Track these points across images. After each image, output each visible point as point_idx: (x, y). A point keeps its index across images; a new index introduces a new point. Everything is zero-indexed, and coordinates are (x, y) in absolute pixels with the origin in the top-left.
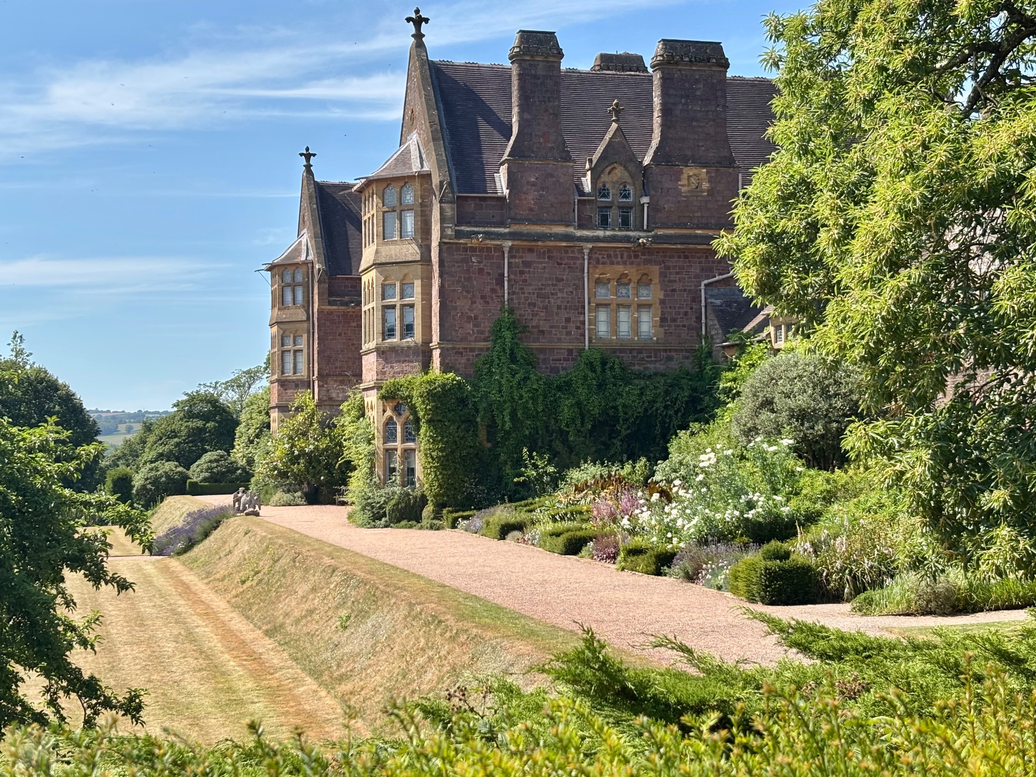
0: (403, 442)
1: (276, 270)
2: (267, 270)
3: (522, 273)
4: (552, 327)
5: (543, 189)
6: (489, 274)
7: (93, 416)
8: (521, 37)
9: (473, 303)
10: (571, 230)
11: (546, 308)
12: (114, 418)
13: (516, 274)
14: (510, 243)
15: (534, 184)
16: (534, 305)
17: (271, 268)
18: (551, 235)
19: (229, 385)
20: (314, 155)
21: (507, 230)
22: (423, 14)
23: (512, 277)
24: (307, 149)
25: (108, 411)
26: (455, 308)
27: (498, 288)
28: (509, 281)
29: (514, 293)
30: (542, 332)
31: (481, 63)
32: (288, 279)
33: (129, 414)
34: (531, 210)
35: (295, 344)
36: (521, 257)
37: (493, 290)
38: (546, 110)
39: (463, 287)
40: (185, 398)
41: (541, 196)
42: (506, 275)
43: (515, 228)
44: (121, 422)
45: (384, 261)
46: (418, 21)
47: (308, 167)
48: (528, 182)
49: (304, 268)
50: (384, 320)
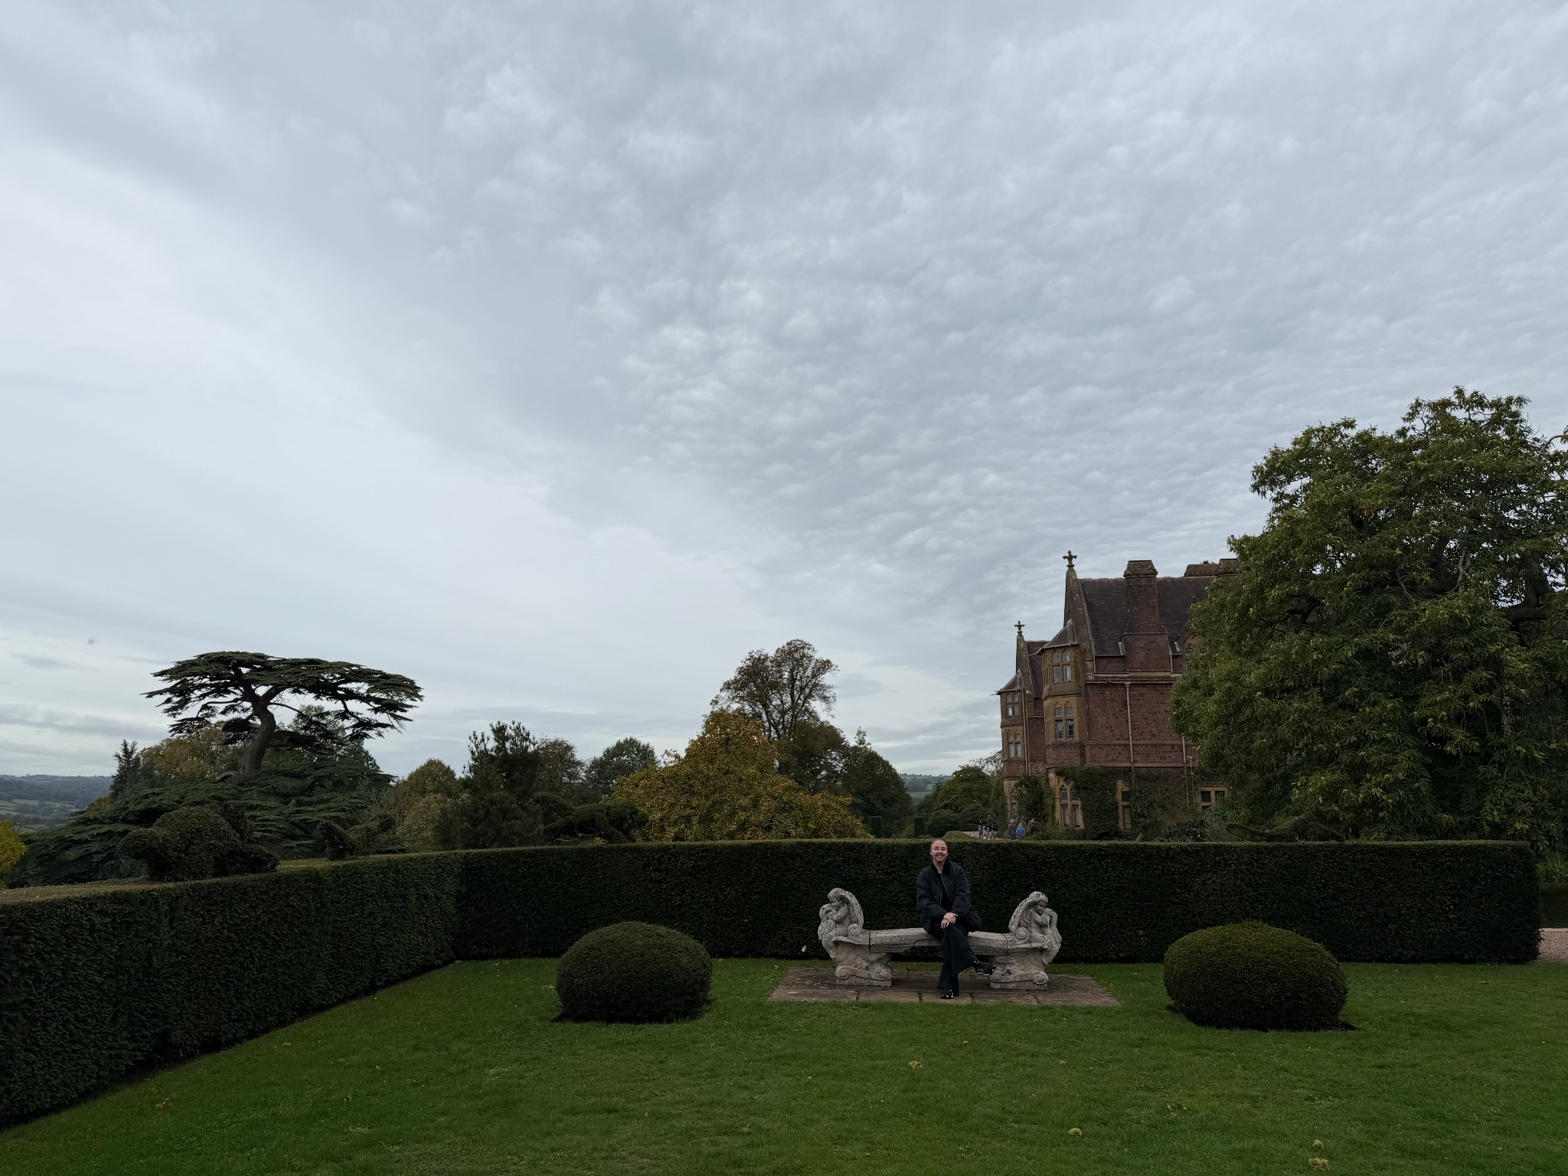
0: (1071, 800)
1: (1003, 694)
2: (997, 694)
3: (1138, 700)
4: (1160, 732)
5: (1148, 650)
6: (1117, 701)
7: (902, 777)
8: (1129, 565)
9: (1108, 718)
10: (1168, 674)
11: (1155, 720)
12: (923, 780)
13: (1134, 700)
14: (1129, 683)
15: (1143, 648)
16: (1147, 719)
17: (999, 693)
18: (1156, 677)
19: (988, 761)
20: (1023, 626)
21: (1127, 675)
22: (1073, 554)
23: (1132, 702)
24: (1019, 622)
25: (921, 775)
26: (1098, 721)
27: (1124, 709)
28: (1130, 705)
29: (1134, 712)
30: (1154, 735)
31: (1109, 578)
32: (1010, 700)
33: (934, 777)
34: (1142, 663)
35: (1015, 738)
36: (1137, 690)
37: (1120, 711)
38: (1148, 605)
39: (1102, 709)
40: (960, 769)
41: (1147, 654)
42: (1128, 701)
43: (1131, 674)
44: (929, 783)
45: (1054, 694)
46: (1070, 558)
47: (1020, 633)
48: (1139, 647)
49: (1019, 694)
50: (1056, 728)
